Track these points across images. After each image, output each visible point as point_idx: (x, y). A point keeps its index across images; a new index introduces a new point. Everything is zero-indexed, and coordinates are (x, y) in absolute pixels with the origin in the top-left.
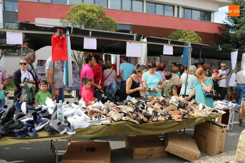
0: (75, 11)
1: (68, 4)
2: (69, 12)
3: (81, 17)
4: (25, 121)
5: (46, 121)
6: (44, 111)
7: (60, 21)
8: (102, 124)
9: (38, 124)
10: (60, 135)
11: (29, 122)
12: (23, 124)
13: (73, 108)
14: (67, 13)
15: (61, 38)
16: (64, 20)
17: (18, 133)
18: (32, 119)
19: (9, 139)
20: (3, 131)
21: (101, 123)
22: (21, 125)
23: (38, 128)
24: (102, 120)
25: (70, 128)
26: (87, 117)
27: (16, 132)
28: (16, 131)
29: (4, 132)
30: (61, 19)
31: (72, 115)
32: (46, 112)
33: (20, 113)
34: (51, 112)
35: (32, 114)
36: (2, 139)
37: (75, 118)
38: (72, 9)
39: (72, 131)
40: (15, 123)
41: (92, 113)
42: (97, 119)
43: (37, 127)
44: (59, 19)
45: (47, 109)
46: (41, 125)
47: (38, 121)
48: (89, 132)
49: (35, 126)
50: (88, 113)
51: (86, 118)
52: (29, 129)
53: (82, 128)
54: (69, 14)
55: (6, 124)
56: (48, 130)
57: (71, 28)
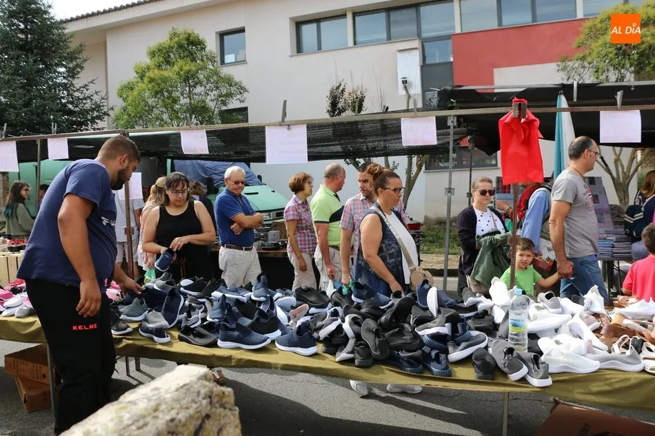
0: (597, 33)
1: (580, 15)
2: (582, 37)
3: (617, 49)
4: (428, 335)
5: (479, 339)
6: (481, 314)
7: (558, 68)
8: (644, 371)
9: (459, 345)
10: (508, 382)
11: (435, 337)
12: (422, 341)
13: (563, 312)
14: (577, 42)
15: (523, 120)
16: (570, 63)
17: (406, 361)
18: (445, 330)
19: (386, 372)
20: (376, 352)
21: (639, 367)
22: (418, 342)
23: (456, 354)
24: (645, 358)
25: (539, 368)
26: (596, 342)
27: (402, 358)
28: (403, 354)
29: (378, 353)
30: (562, 62)
31: (556, 330)
32: (486, 317)
33: (421, 313)
34: (498, 316)
35: (444, 320)
36: (374, 367)
37: (558, 342)
38: (591, 28)
39: (541, 375)
40: (404, 335)
41: (616, 331)
42: (628, 352)
43: (454, 352)
44: (555, 64)
45: (491, 308)
46: (465, 348)
47: (458, 337)
48: (595, 387)
49: (450, 349)
50: (603, 332)
51: (594, 344)
52: (433, 354)
53: (575, 374)
54: (583, 43)
55: (387, 334)
56: (477, 365)
57: (572, 86)
